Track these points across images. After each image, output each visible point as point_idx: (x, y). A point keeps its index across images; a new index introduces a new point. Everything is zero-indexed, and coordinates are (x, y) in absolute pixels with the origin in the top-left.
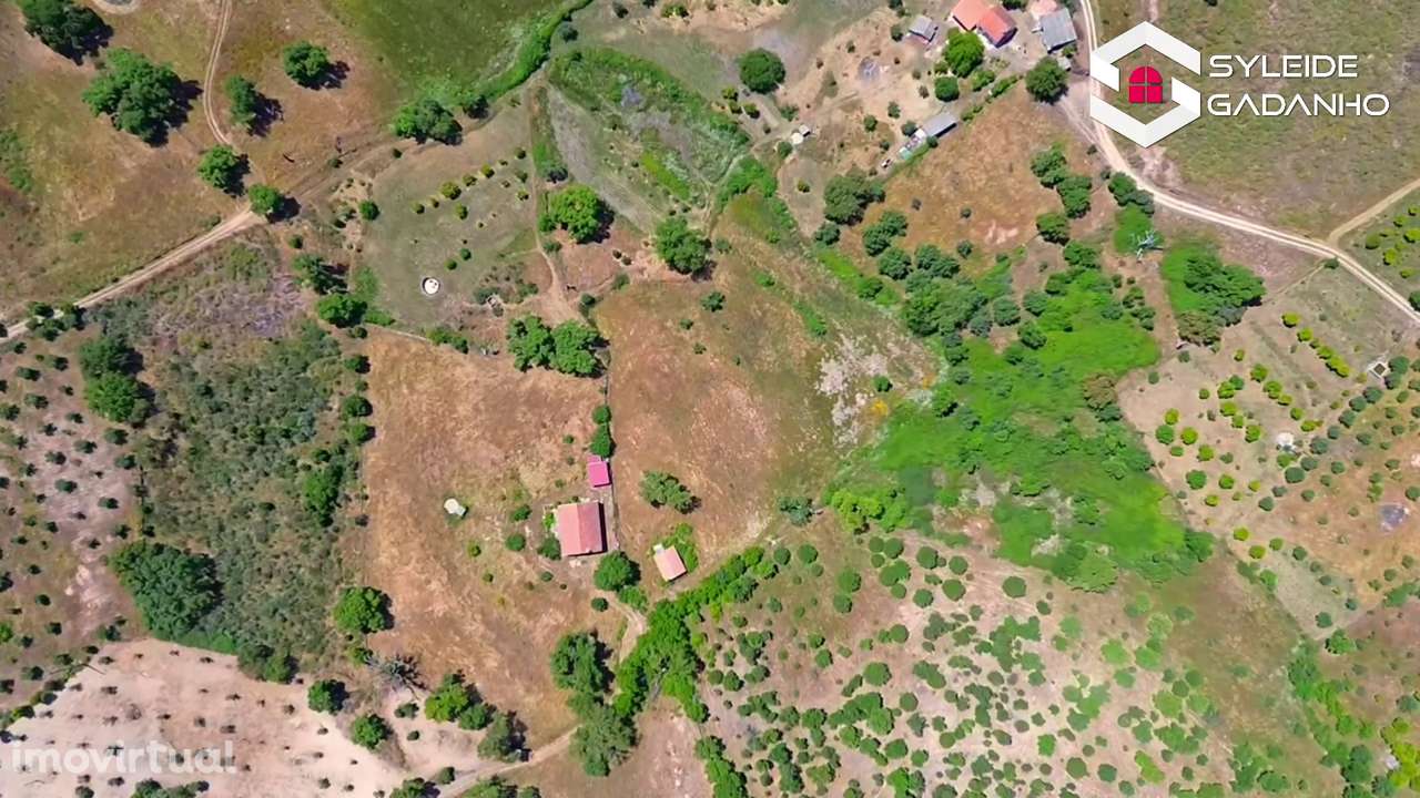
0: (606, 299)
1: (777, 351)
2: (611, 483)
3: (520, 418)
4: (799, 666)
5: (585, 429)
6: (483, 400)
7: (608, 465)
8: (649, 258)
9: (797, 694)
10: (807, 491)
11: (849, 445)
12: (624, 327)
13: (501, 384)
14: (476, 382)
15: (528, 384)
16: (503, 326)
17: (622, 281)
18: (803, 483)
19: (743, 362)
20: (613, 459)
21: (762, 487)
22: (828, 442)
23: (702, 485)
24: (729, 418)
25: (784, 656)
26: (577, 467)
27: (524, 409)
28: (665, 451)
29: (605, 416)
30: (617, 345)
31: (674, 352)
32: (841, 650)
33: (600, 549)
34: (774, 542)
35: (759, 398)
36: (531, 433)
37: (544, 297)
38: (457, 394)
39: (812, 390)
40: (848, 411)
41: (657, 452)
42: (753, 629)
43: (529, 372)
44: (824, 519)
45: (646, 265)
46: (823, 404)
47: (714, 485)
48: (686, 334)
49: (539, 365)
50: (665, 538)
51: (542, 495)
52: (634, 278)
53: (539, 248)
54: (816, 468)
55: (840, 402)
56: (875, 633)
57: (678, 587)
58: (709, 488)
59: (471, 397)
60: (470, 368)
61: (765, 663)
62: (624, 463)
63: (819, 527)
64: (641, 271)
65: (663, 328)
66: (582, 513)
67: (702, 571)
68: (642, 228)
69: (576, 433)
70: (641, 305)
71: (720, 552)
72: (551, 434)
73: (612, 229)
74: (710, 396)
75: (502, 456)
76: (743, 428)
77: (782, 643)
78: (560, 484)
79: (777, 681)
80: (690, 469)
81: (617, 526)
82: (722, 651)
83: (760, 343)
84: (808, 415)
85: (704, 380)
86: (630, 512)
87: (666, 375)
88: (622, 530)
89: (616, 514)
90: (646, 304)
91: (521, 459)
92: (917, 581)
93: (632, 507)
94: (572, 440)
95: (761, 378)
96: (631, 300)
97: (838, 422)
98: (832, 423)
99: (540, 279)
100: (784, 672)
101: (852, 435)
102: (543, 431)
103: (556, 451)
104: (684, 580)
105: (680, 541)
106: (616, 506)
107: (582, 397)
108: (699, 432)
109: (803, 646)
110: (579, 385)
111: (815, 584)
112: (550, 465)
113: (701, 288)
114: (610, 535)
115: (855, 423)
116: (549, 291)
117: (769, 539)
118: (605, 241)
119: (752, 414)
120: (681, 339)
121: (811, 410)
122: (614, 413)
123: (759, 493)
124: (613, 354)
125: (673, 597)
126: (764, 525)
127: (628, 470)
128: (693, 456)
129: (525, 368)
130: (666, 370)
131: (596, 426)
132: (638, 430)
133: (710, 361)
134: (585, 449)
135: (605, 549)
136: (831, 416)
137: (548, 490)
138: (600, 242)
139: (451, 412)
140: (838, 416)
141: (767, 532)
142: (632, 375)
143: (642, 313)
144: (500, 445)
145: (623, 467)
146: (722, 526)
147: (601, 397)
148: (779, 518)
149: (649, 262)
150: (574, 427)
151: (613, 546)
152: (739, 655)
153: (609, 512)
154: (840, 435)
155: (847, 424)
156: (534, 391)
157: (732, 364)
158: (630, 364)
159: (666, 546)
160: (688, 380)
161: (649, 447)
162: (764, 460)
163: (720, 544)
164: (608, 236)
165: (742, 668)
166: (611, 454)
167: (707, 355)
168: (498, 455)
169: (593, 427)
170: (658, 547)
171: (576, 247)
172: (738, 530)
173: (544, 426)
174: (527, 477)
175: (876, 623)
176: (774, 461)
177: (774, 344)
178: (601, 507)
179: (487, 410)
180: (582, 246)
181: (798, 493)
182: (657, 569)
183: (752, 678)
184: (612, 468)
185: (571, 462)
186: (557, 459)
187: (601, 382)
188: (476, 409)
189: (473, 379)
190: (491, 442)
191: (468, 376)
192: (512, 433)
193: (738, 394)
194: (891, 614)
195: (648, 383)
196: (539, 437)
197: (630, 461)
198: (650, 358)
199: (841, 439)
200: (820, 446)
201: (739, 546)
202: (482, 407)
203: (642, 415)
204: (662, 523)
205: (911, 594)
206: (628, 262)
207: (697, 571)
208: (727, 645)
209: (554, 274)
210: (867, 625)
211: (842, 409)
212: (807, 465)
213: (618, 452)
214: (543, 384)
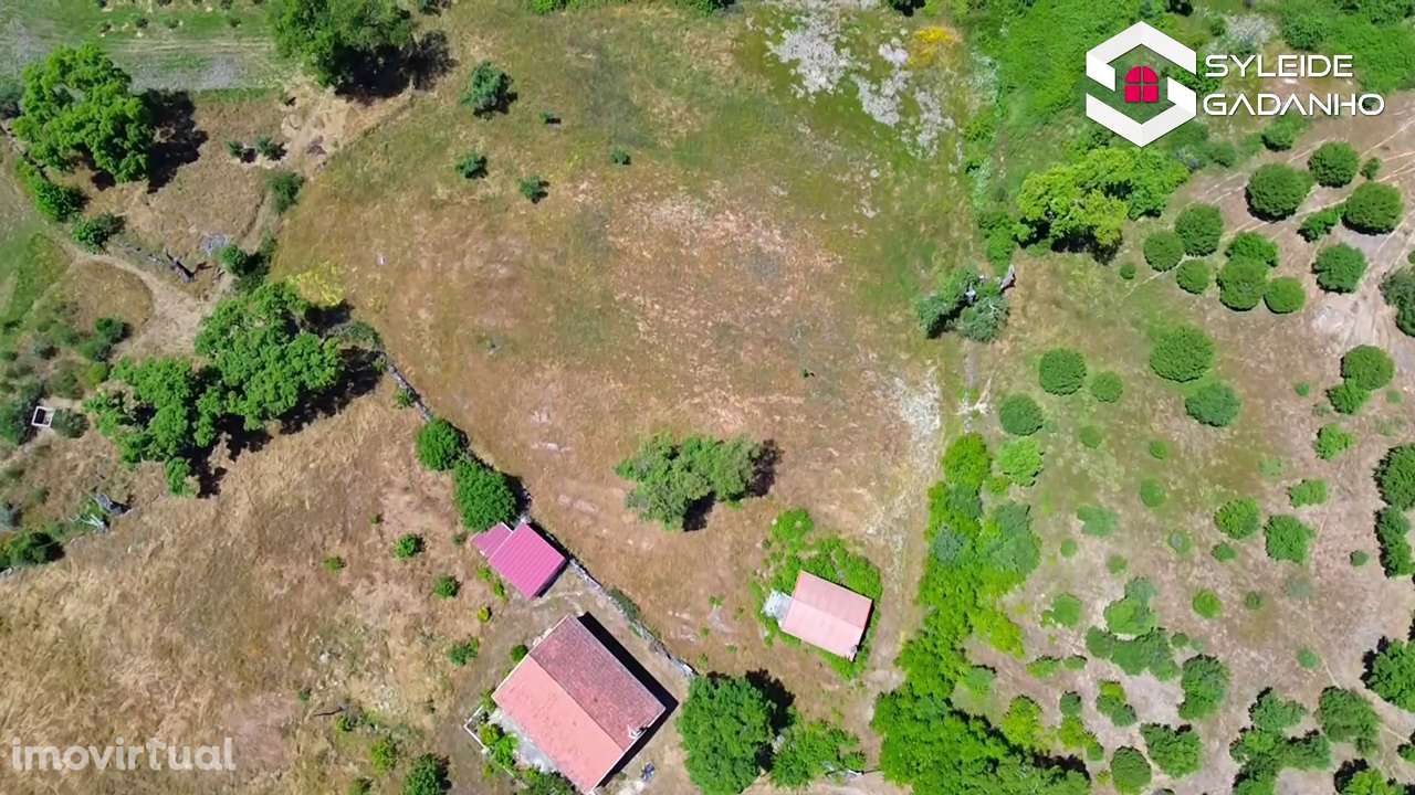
0: (284, 240)
1: (678, 92)
2: (568, 557)
3: (273, 590)
4: (1253, 600)
5: (429, 502)
6: (164, 621)
7: (535, 526)
8: (312, 119)
9: (1304, 656)
10: (949, 269)
11: (942, 139)
12: (359, 260)
13: (184, 556)
14: (124, 597)
15: (241, 511)
16: (107, 442)
17: (289, 190)
18: (928, 264)
19: (634, 152)
20: (536, 509)
21: (866, 328)
22: (901, 160)
23: (747, 415)
24: (693, 262)
25: (1205, 603)
26: (474, 590)
27: (268, 566)
28: (625, 413)
29: (451, 447)
30: (370, 302)
31: (492, 231)
32: (1294, 497)
33: (655, 708)
34: (981, 407)
35: (717, 188)
36: (321, 603)
37: (153, 331)
38: (99, 656)
39: (797, 104)
40: (888, 89)
41: (613, 428)
42: (1101, 605)
43: (225, 486)
44: (1031, 287)
45: (316, 133)
46: (838, 110)
47: (774, 398)
48: (490, 186)
49: (233, 457)
50: (770, 574)
51: (442, 708)
52: (310, 169)
53: (83, 256)
54: (928, 220)
55: (864, 86)
56: (1318, 411)
57: (885, 650)
58: (769, 410)
59: (135, 635)
60: (90, 580)
61: (1189, 652)
62: (564, 500)
63: (1033, 309)
64: (315, 148)
65: (437, 207)
66: (555, 666)
67: (903, 576)
68: (260, 84)
69: (417, 523)
70: (359, 201)
71: (899, 512)
72: (365, 571)
73: (202, 121)
74: (622, 252)
75: (294, 701)
76: (735, 257)
77: (1182, 579)
78: (464, 652)
79: (1247, 666)
80: (702, 407)
81: (655, 634)
82: (1090, 704)
83: (635, 99)
84: (832, 149)
85: (589, 232)
86: (658, 584)
87: (511, 281)
88: (671, 632)
89: (633, 611)
90: (370, 192)
91: (339, 671)
92: (1294, 256)
93: (652, 572)
94: (417, 544)
95: (690, 153)
96: (334, 208)
97: (891, 119)
98: (883, 128)
99: (121, 307)
100: (1237, 634)
101: (933, 119)
102: (344, 577)
103: (405, 593)
104: (883, 623)
105: (804, 555)
106: (617, 595)
107: (373, 442)
108: (661, 328)
109: (1219, 552)
110: (350, 427)
111: (1127, 416)
112: (413, 628)
113: (447, 94)
114: (654, 664)
115: (920, 97)
116: (158, 310)
117: (964, 408)
118: (203, 148)
119: (730, 222)
120: (486, 200)
121: (826, 136)
122: (468, 422)
123: (867, 343)
124: (374, 322)
125: (895, 679)
126: (934, 392)
127: (582, 505)
128: (688, 381)
129: (209, 486)
130: (503, 271)
131: (447, 478)
132: (539, 418)
133: (572, 194)
134: (460, 540)
135: (669, 703)
136: (869, 117)
137: (449, 686)
138: (195, 156)
139: (113, 703)
140: (879, 107)
141: (948, 401)
142: (444, 328)
143: (373, 212)
144: (269, 681)
145: (568, 509)
146: (858, 458)
147: (415, 415)
148: (946, 355)
149: (320, 124)
150: (404, 516)
151: (680, 681)
152: (1128, 682)
153: (614, 619)
154: (913, 136)
155: (907, 107)
156: (263, 513)
157: (617, 172)
158: (423, 314)
159: (787, 588)
160: (561, 258)
161: (589, 433)
162: (822, 281)
163: (885, 492)
164: (203, 137)
165: (1158, 699)
166: (522, 503)
167: (558, 189)
168: (282, 706)
169: (442, 484)
170: (774, 602)
171: (154, 200)
172: (894, 440)
173: (340, 563)
174: (382, 700)
175: (1301, 391)
176: (840, 269)
177: (661, 83)
178: (589, 621)
179: (191, 634)
180: (163, 191)
181: (939, 289)
182: (810, 649)
183: (1192, 703)
184: (551, 529)
185: (453, 588)
186: (416, 605)
187: (390, 385)
188: (167, 651)
189: (113, 597)
190: (245, 693)
191: (98, 599)
192: (280, 637)
193: (673, 212)
194: (1313, 352)
195: (488, 322)
196: (343, 594)
197: (572, 485)
198: (454, 276)
199: (923, 139)
200: (897, 181)
201: (923, 467)
202: (173, 635)
203: (526, 386)
204: (739, 549)
205: (1309, 283)
206: (276, 153)
207: (893, 586)
208: (1085, 681)
209: (145, 276)
210: (1293, 408)
211: (878, 93)
212: (909, 229)
213: (534, 487)
214: (272, 486)
